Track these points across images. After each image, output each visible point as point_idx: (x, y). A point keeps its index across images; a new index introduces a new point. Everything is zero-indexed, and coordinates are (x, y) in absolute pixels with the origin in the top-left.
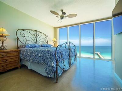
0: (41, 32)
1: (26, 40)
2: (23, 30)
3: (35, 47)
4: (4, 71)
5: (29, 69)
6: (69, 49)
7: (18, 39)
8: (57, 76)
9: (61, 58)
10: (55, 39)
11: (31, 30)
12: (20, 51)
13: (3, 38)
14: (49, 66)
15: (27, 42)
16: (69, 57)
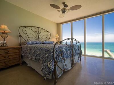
0: (43, 29)
1: (28, 37)
2: (25, 27)
3: (36, 43)
4: (6, 67)
5: (28, 67)
6: (72, 46)
7: (20, 36)
8: (55, 78)
9: (60, 56)
10: (58, 35)
11: (33, 27)
12: (21, 48)
13: (5, 35)
14: (46, 67)
15: (29, 39)
16: (72, 55)
